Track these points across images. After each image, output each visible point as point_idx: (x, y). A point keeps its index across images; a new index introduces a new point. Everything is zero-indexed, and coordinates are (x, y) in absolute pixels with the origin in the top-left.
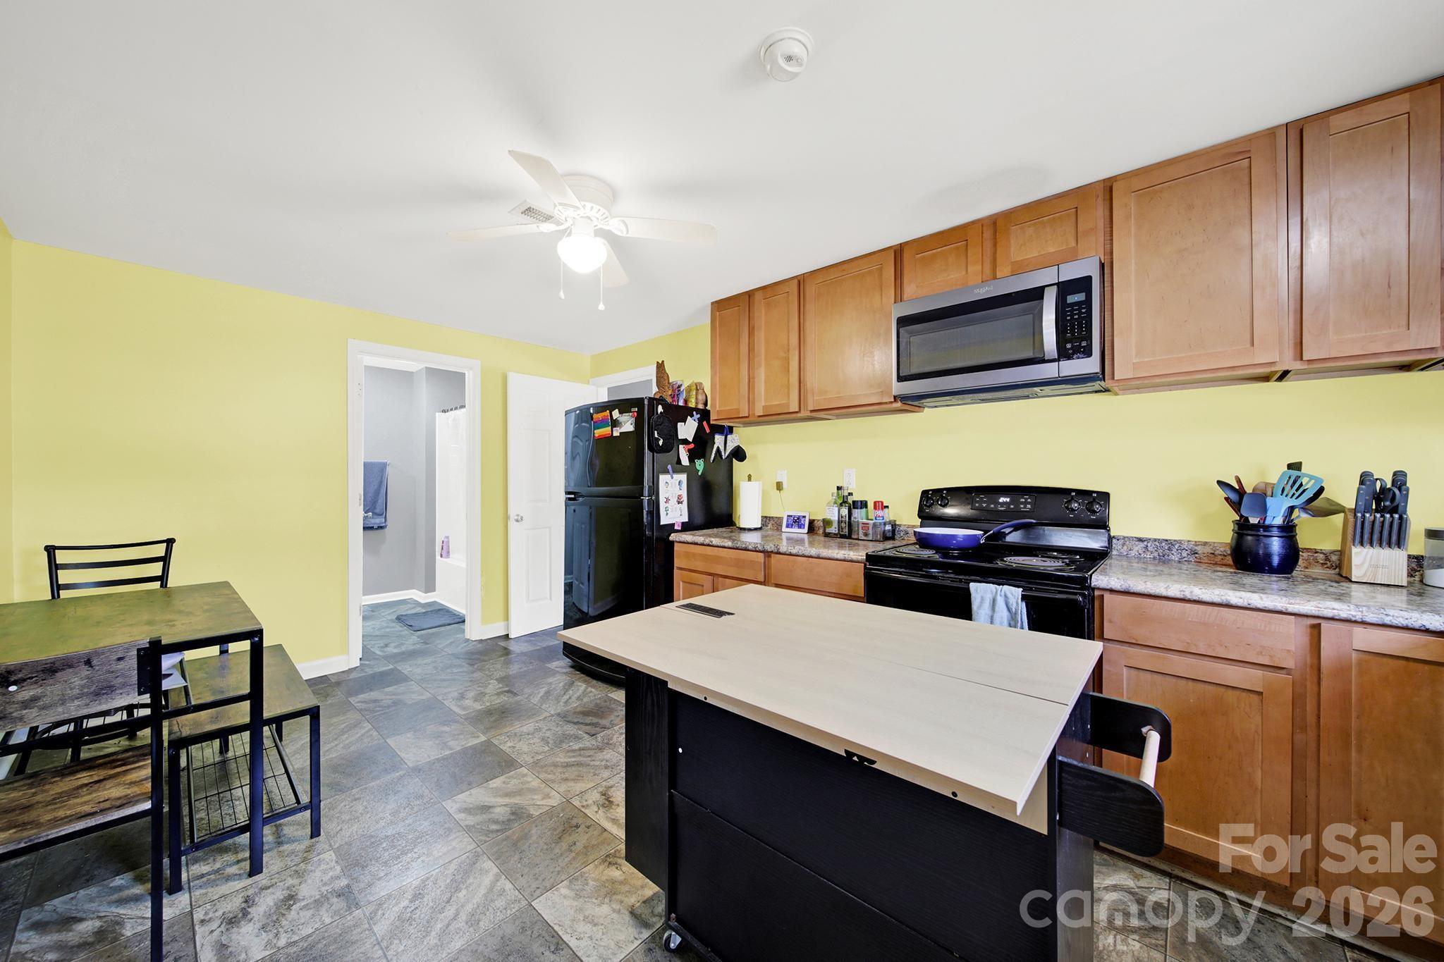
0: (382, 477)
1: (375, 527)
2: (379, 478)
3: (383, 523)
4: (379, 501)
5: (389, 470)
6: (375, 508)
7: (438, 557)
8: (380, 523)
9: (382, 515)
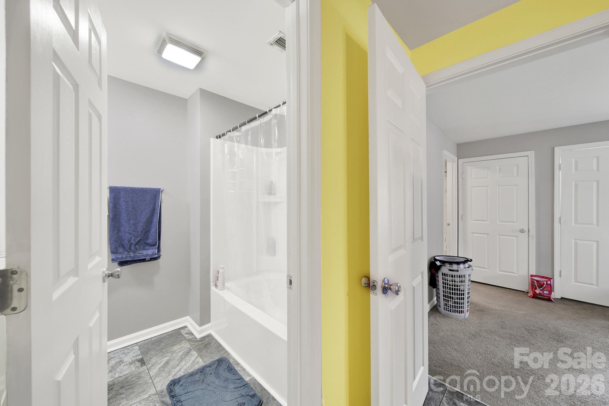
0: (155, 204)
1: (148, 258)
2: (151, 208)
3: (156, 254)
4: (152, 231)
6: (147, 238)
7: (213, 288)
8: (153, 255)
9: (154, 245)
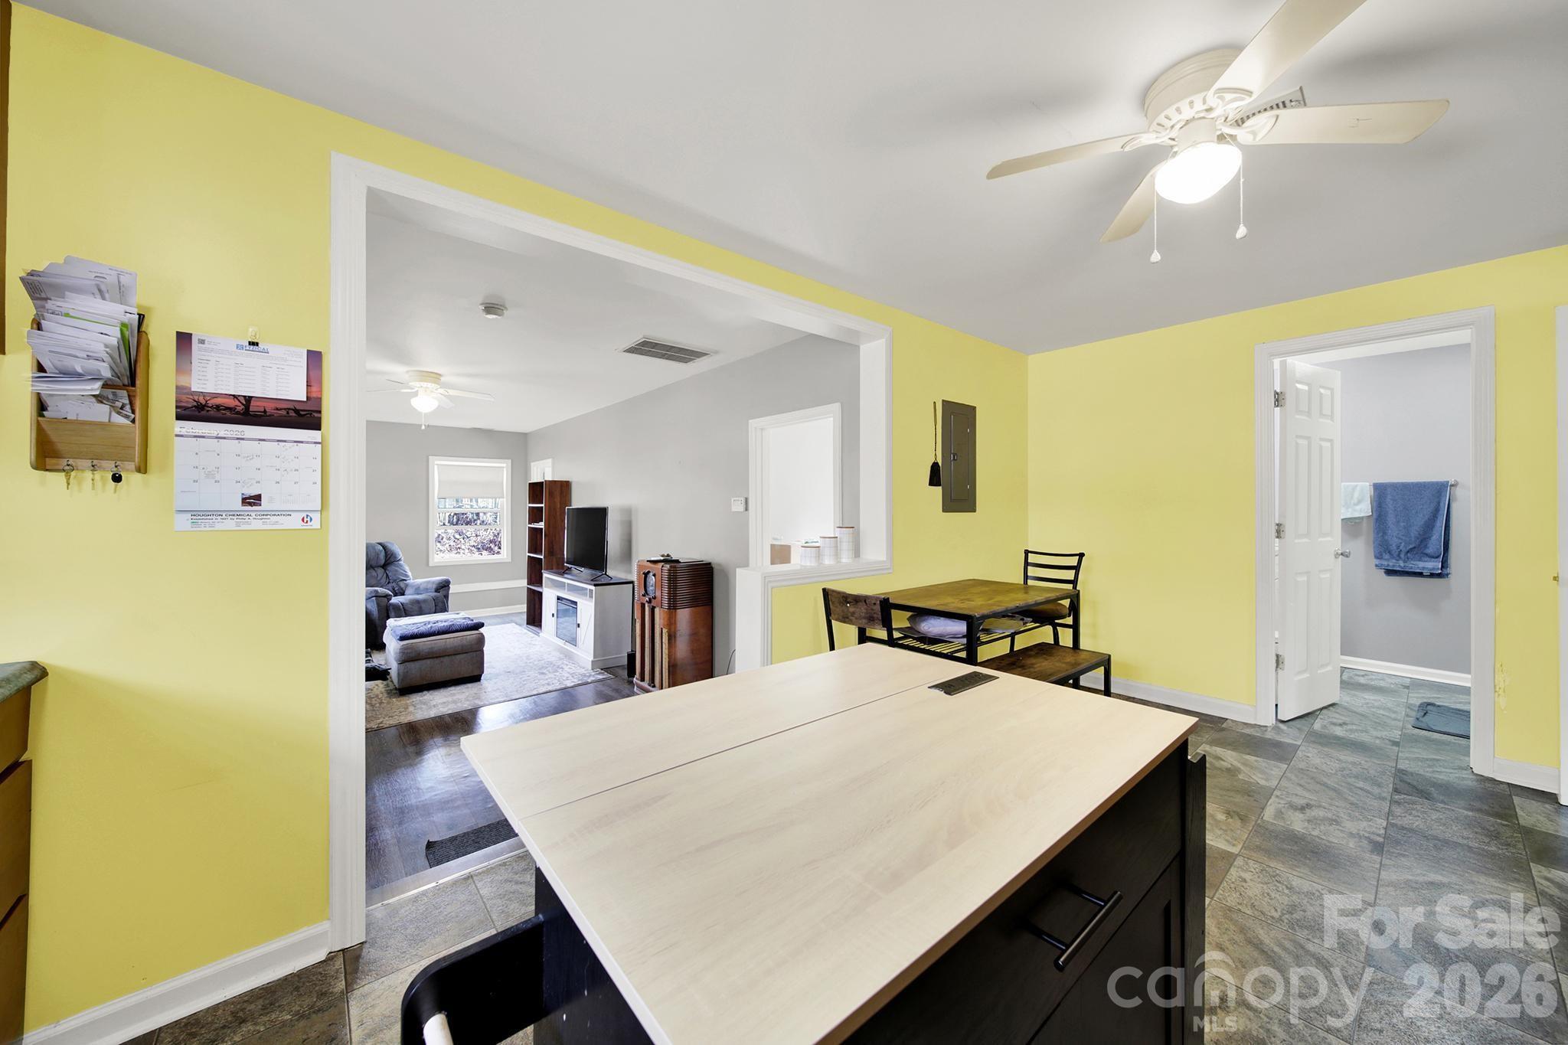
0: (1439, 503)
1: (1426, 573)
2: (1433, 506)
3: (1440, 569)
4: (1434, 537)
5: (1458, 492)
6: (1426, 547)
8: (1434, 569)
9: (1438, 557)
